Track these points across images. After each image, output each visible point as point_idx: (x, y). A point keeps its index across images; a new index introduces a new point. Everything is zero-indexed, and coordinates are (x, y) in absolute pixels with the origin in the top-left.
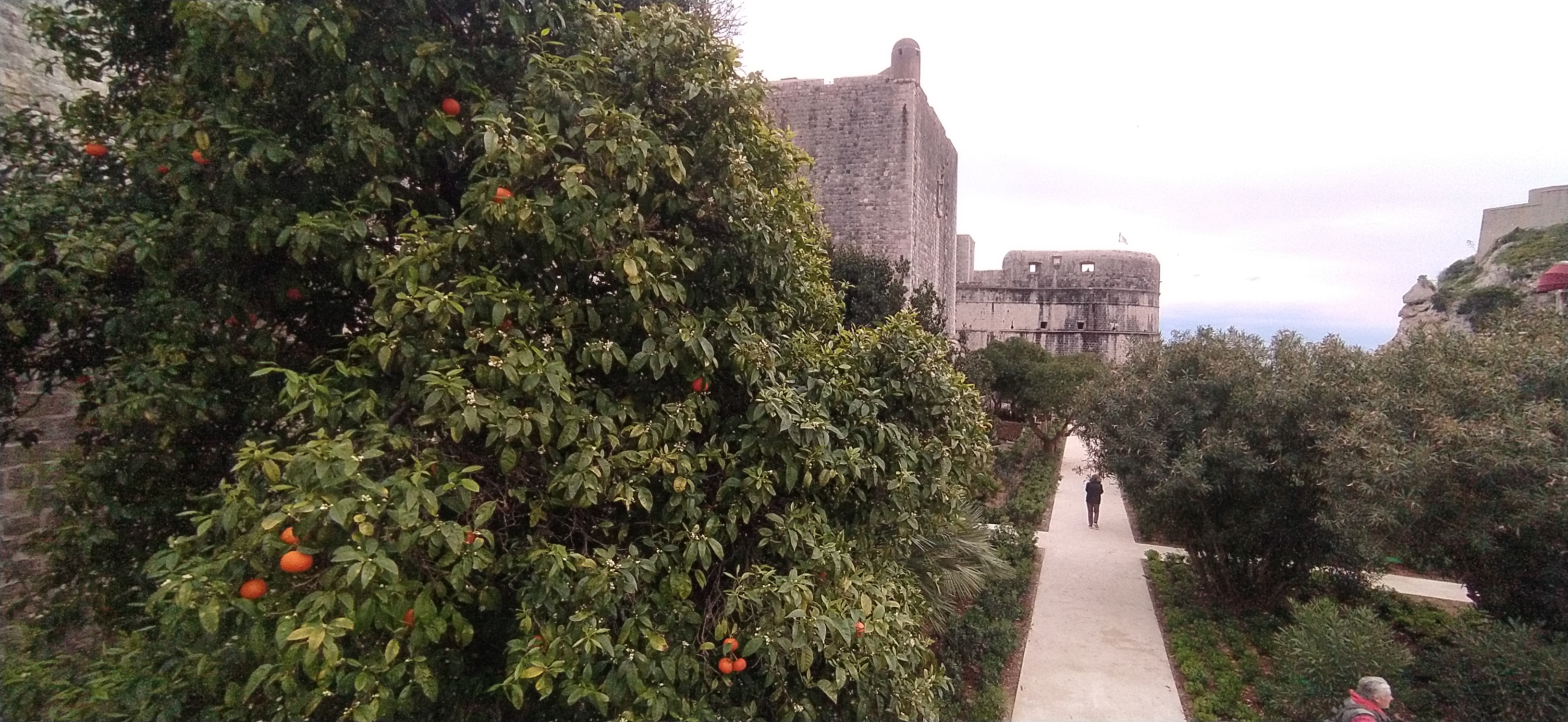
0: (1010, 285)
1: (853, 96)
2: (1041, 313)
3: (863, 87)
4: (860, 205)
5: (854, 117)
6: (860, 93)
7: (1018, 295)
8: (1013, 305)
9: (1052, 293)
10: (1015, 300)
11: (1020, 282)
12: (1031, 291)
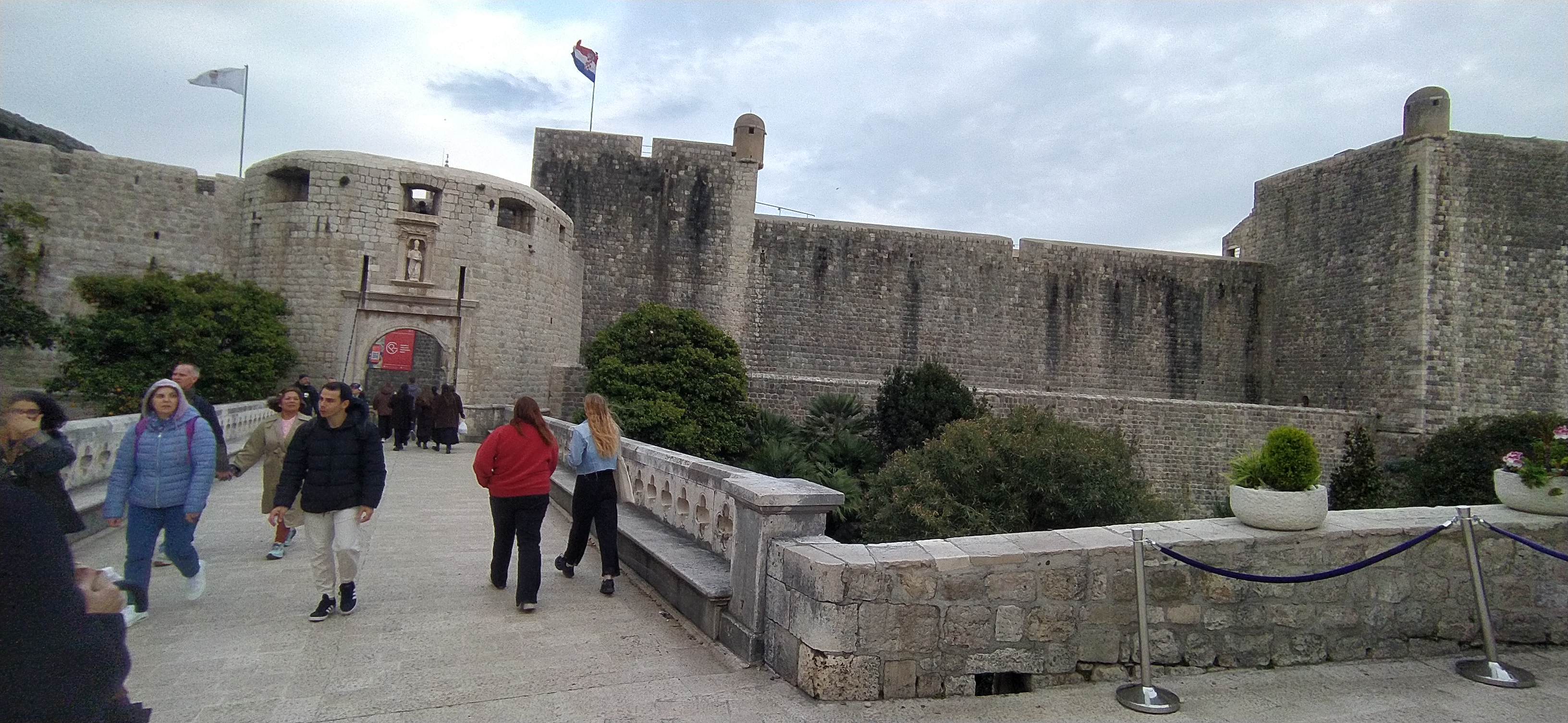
1: (1356, 170)
3: (1366, 158)
4: (1364, 285)
5: (1357, 192)
6: (1364, 164)
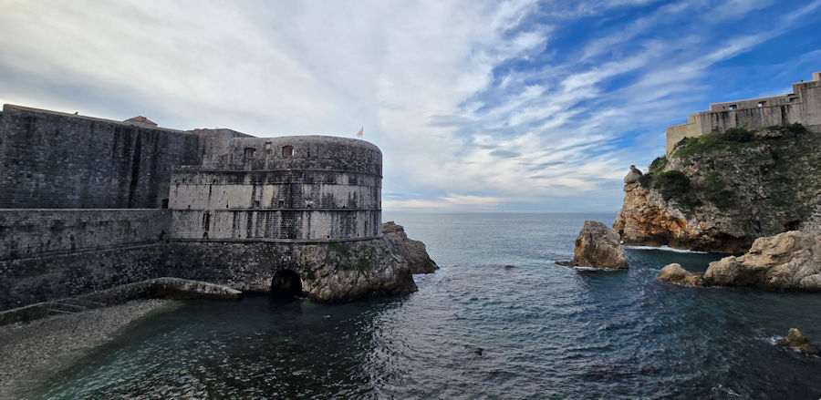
0: (226, 168)
2: (254, 193)
7: (233, 177)
8: (229, 186)
9: (264, 175)
10: (230, 182)
11: (236, 165)
12: (245, 173)
